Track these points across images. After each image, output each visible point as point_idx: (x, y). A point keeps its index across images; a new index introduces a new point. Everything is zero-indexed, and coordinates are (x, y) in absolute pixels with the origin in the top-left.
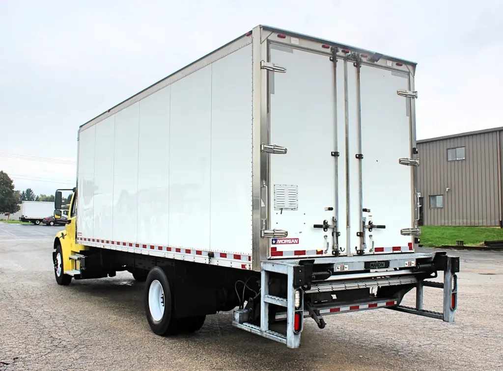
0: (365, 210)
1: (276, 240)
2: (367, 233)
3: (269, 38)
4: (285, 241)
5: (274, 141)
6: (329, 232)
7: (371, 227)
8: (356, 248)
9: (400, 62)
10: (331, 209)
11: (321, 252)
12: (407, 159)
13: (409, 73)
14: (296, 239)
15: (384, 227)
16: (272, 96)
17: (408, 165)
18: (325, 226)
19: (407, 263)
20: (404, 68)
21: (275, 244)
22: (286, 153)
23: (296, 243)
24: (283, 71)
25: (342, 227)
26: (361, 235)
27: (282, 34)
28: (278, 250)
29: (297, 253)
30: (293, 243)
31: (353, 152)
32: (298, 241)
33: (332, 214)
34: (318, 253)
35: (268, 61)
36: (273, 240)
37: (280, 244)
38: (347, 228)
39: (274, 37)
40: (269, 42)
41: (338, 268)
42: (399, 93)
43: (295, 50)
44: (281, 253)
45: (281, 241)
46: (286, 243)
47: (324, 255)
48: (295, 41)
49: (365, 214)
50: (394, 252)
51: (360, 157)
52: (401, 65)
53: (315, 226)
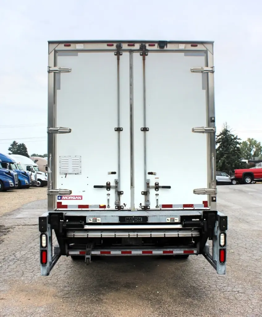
0: (151, 173)
1: (61, 197)
2: (152, 192)
3: (56, 49)
4: (70, 198)
5: (60, 124)
6: (112, 192)
7: (157, 187)
8: (141, 204)
9: (194, 44)
10: (114, 173)
11: (104, 207)
12: (203, 127)
13: (206, 52)
14: (80, 196)
15: (169, 187)
16: (58, 92)
17: (203, 133)
18: (108, 187)
19: (169, 219)
20: (200, 47)
21: (61, 199)
22: (70, 132)
23: (79, 199)
24: (68, 71)
25: (125, 187)
26: (146, 193)
27: (67, 43)
28: (63, 204)
29: (80, 206)
30: (77, 199)
31: (138, 125)
32: (82, 198)
33: (115, 177)
34: (100, 207)
35: (55, 66)
36: (58, 197)
37: (65, 199)
38: (131, 188)
39: (61, 47)
40: (56, 52)
41: (90, 220)
42: (193, 71)
43: (79, 54)
44: (66, 206)
45: (66, 198)
46: (71, 199)
47: (107, 209)
48: (79, 47)
49: (149, 177)
50: (185, 208)
51: (145, 130)
52: (196, 46)
53: (95, 187)
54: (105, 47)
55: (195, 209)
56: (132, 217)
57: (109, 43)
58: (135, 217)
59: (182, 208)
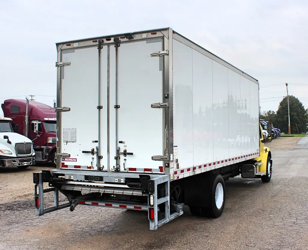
0: (121, 142)
1: (64, 159)
2: (122, 157)
3: (62, 49)
4: (69, 160)
5: (64, 105)
6: (95, 156)
7: (125, 153)
8: (114, 167)
9: (154, 32)
10: (96, 142)
11: (90, 168)
12: (159, 103)
13: (163, 38)
14: (75, 159)
15: (132, 154)
16: (63, 80)
17: (159, 108)
18: (92, 152)
19: (117, 180)
21: (64, 161)
22: (69, 110)
23: (75, 161)
24: (69, 64)
25: (103, 152)
26: (117, 158)
27: (68, 43)
28: (65, 164)
29: (75, 167)
30: (73, 161)
31: (113, 104)
32: (76, 160)
33: (97, 144)
34: (88, 168)
35: (61, 61)
36: (62, 159)
37: (66, 161)
38: (108, 153)
39: (65, 47)
40: (62, 50)
41: (67, 177)
42: (153, 55)
43: (76, 50)
44: (67, 166)
45: (67, 160)
46: (70, 161)
47: (92, 169)
48: (76, 45)
49: (120, 145)
50: (145, 172)
51: (117, 107)
52: (156, 33)
53: (83, 152)
54: (91, 43)
55: (153, 172)
56: (93, 176)
57: (94, 40)
58: (95, 176)
59: (143, 172)
